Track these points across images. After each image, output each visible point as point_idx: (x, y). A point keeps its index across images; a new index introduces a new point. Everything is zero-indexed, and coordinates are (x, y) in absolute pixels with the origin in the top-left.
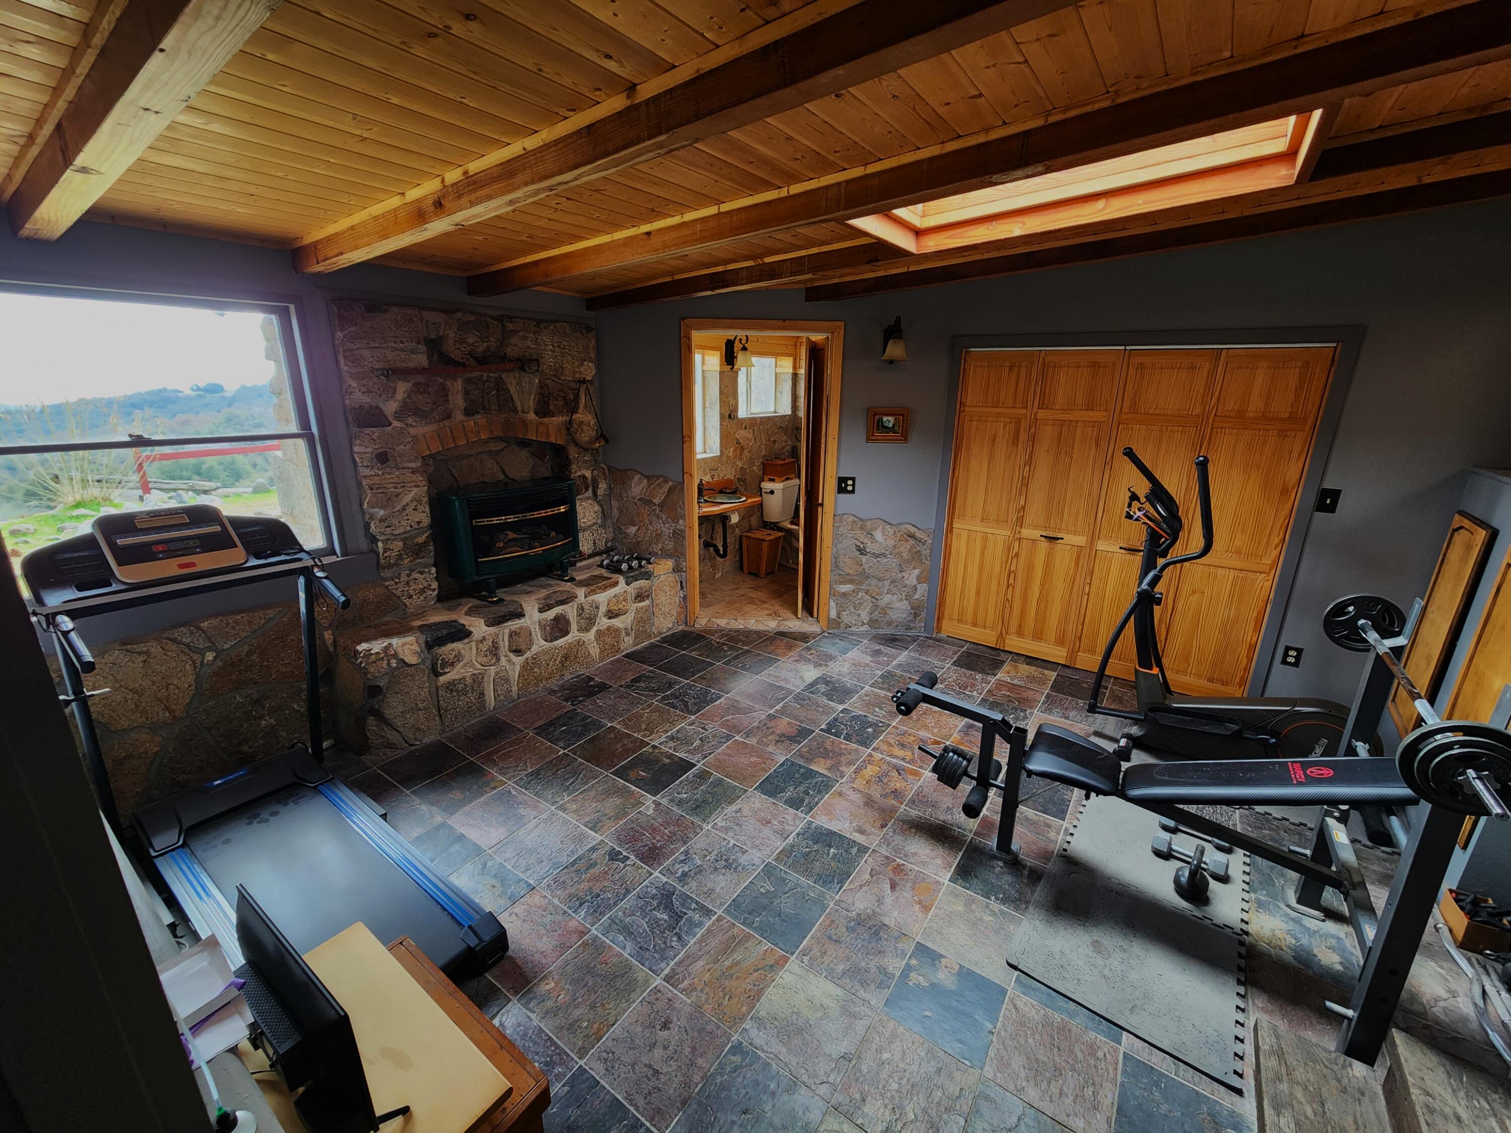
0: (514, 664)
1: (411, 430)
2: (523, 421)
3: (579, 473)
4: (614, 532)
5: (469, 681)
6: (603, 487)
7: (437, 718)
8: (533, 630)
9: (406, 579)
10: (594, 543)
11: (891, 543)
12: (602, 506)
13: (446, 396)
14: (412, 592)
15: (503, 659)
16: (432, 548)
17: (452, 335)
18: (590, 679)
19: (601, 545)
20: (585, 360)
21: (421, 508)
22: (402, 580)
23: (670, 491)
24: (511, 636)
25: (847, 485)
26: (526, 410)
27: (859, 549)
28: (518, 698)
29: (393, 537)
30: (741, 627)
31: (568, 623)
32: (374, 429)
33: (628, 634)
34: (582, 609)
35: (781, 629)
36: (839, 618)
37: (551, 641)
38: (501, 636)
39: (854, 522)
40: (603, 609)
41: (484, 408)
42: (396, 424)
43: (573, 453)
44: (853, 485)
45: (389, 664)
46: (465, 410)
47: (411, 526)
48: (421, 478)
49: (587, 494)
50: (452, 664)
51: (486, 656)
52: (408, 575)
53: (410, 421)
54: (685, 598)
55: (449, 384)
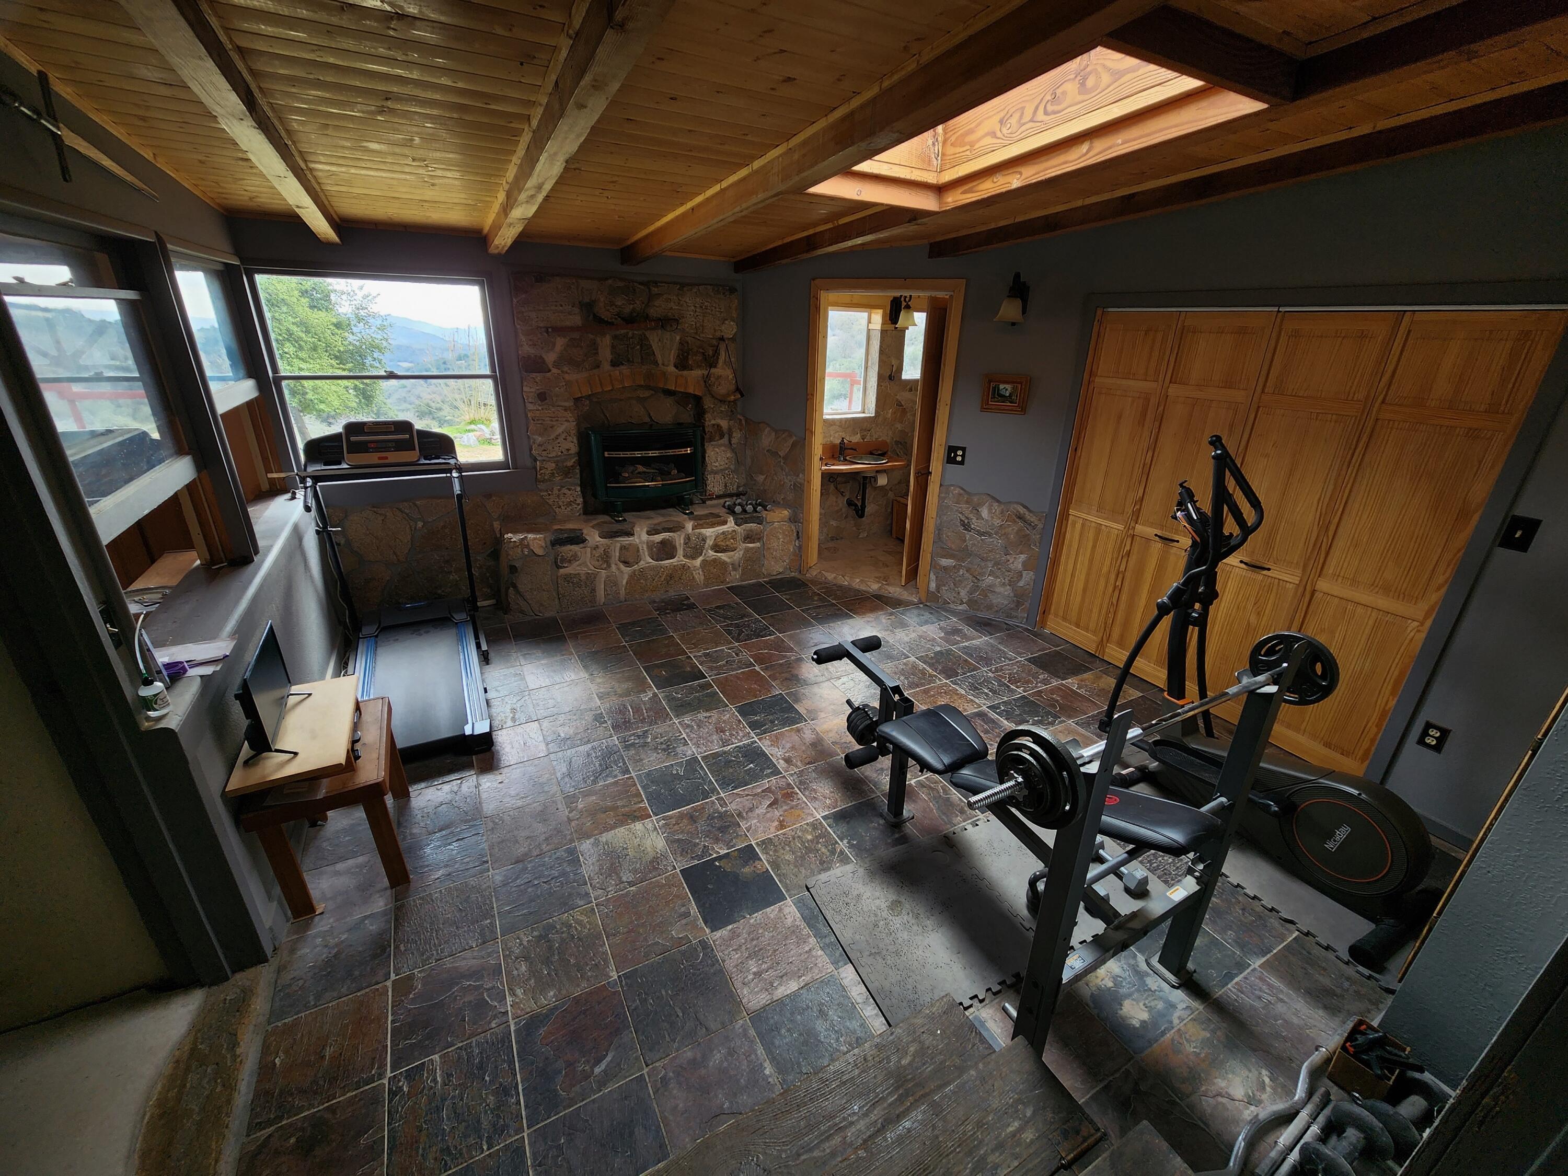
0: (622, 572)
1: (566, 376)
2: (664, 374)
3: (713, 422)
4: (747, 478)
5: (583, 577)
6: (737, 436)
7: (557, 600)
8: (640, 548)
9: (557, 492)
10: (726, 486)
11: (997, 522)
12: (736, 453)
13: (597, 349)
14: (561, 503)
15: (613, 566)
16: (578, 471)
17: (602, 299)
18: (688, 598)
19: (733, 489)
20: (726, 320)
21: (569, 439)
22: (554, 493)
23: (794, 445)
24: (621, 549)
25: (956, 455)
26: (666, 363)
27: (963, 524)
28: (625, 601)
29: (548, 459)
30: (846, 583)
31: (674, 548)
32: (537, 374)
33: (735, 569)
34: (689, 539)
35: (883, 592)
36: (939, 592)
37: (657, 561)
38: (612, 548)
39: (961, 494)
40: (710, 542)
41: (628, 361)
42: (554, 371)
43: (708, 403)
44: (963, 456)
45: (522, 551)
46: (611, 361)
47: (562, 452)
48: (570, 415)
49: (721, 441)
50: (570, 561)
51: (598, 561)
52: (559, 490)
53: (566, 369)
54: (800, 547)
55: (598, 339)
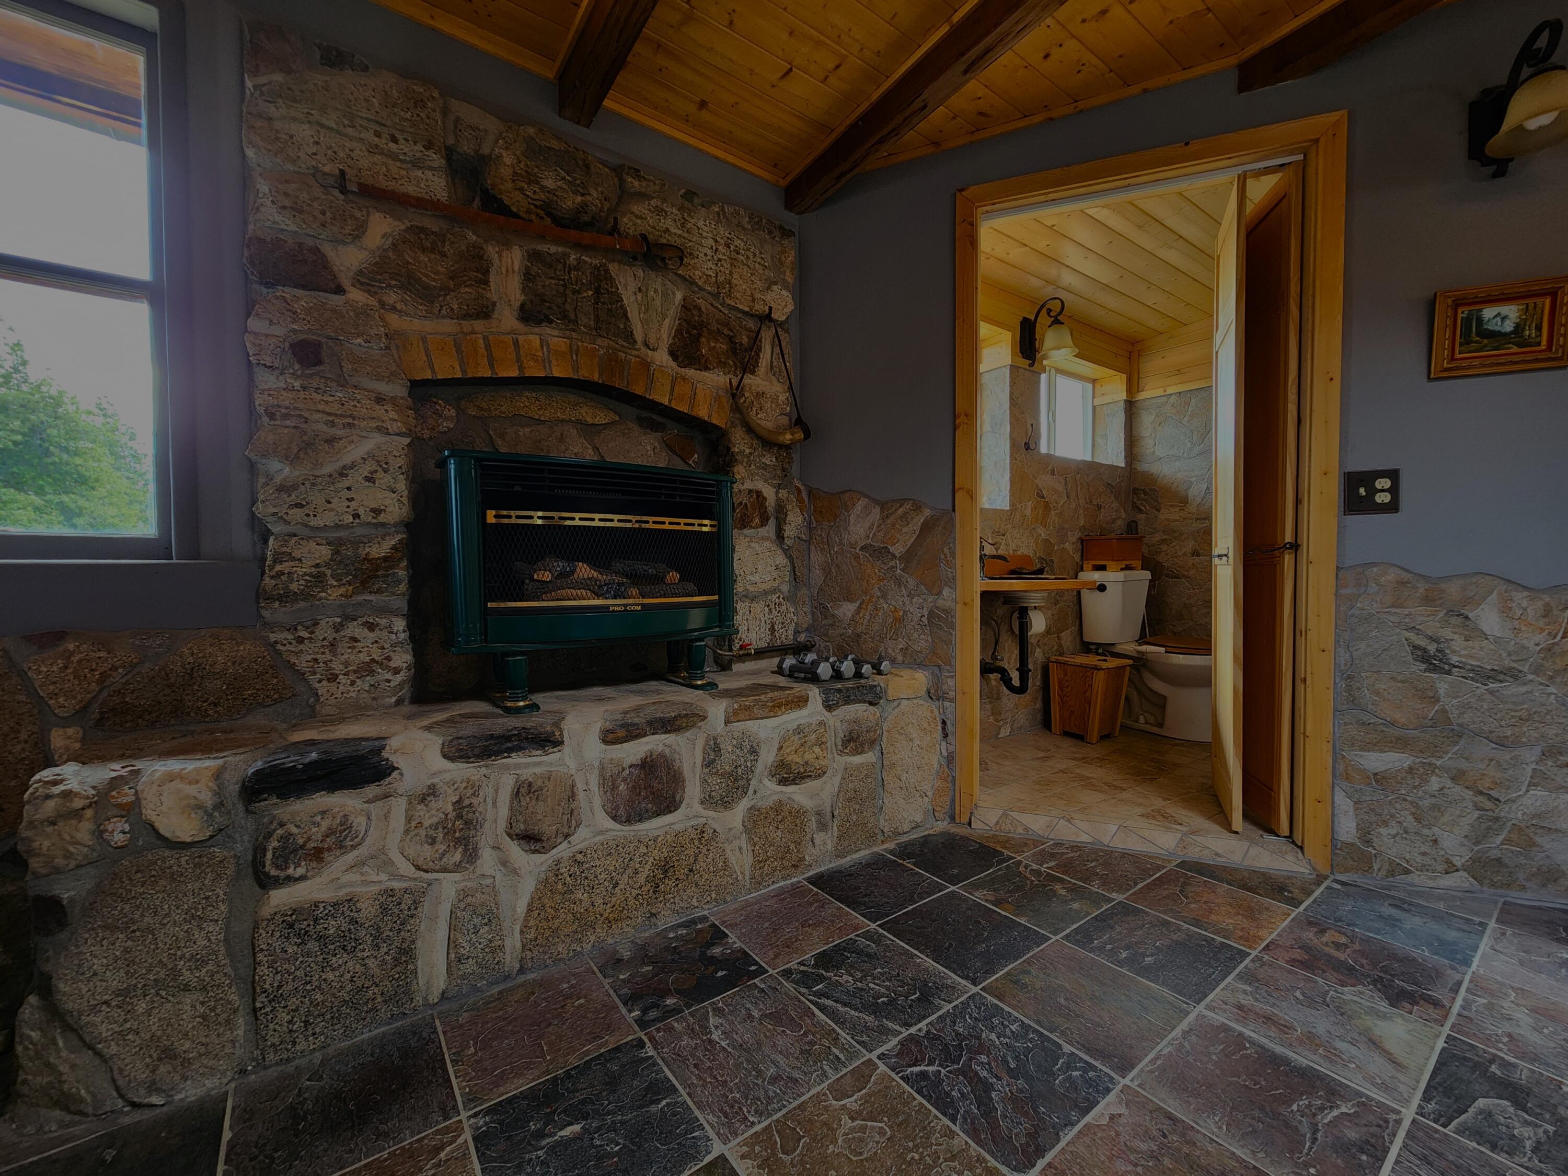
0: (515, 872)
1: (394, 320)
2: (646, 365)
3: (748, 485)
4: (813, 614)
5: (368, 910)
6: (795, 521)
8: (580, 786)
9: (330, 635)
10: (772, 629)
12: (790, 558)
13: (486, 272)
14: (337, 666)
15: (487, 861)
16: (402, 573)
17: (508, 159)
18: (717, 935)
19: (786, 636)
20: (775, 283)
21: (384, 479)
22: (319, 633)
23: (926, 528)
24: (517, 794)
25: (1373, 491)
26: (652, 341)
27: (1423, 656)
28: (522, 971)
29: (306, 532)
31: (676, 779)
32: (299, 292)
33: (823, 826)
34: (717, 749)
35: (1190, 855)
36: (1368, 842)
37: (628, 821)
38: (488, 791)
39: (1403, 583)
40: (768, 757)
41: (564, 316)
42: (356, 295)
43: (740, 443)
44: (1394, 491)
46: (522, 307)
47: (356, 516)
48: (393, 415)
49: (763, 531)
50: (318, 855)
51: (433, 842)
52: (338, 628)
53: (392, 297)
54: (950, 759)
55: (491, 250)
